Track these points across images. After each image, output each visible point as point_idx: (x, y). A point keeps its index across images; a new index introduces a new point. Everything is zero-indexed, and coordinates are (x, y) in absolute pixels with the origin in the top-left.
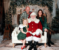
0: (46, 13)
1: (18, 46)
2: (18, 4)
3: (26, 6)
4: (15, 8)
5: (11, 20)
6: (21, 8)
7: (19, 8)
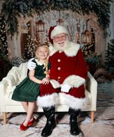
0: (92, 31)
1: (18, 117)
2: (21, 7)
3: (41, 13)
4: (16, 19)
5: (6, 48)
6: (30, 18)
7: (24, 17)
